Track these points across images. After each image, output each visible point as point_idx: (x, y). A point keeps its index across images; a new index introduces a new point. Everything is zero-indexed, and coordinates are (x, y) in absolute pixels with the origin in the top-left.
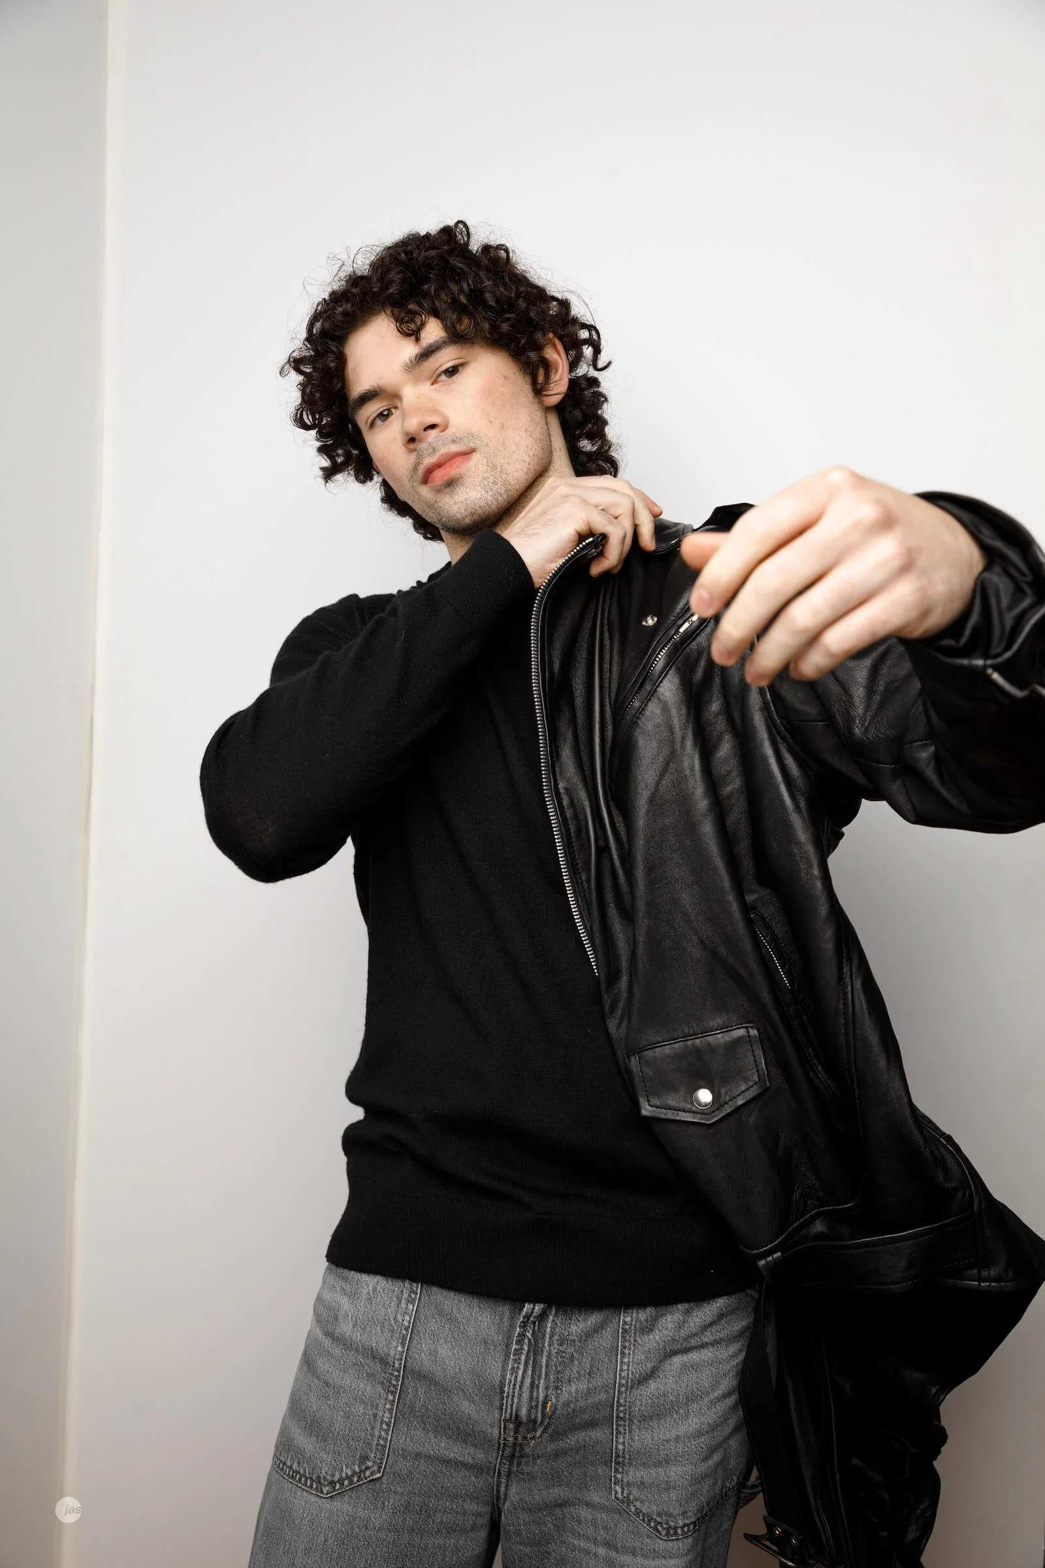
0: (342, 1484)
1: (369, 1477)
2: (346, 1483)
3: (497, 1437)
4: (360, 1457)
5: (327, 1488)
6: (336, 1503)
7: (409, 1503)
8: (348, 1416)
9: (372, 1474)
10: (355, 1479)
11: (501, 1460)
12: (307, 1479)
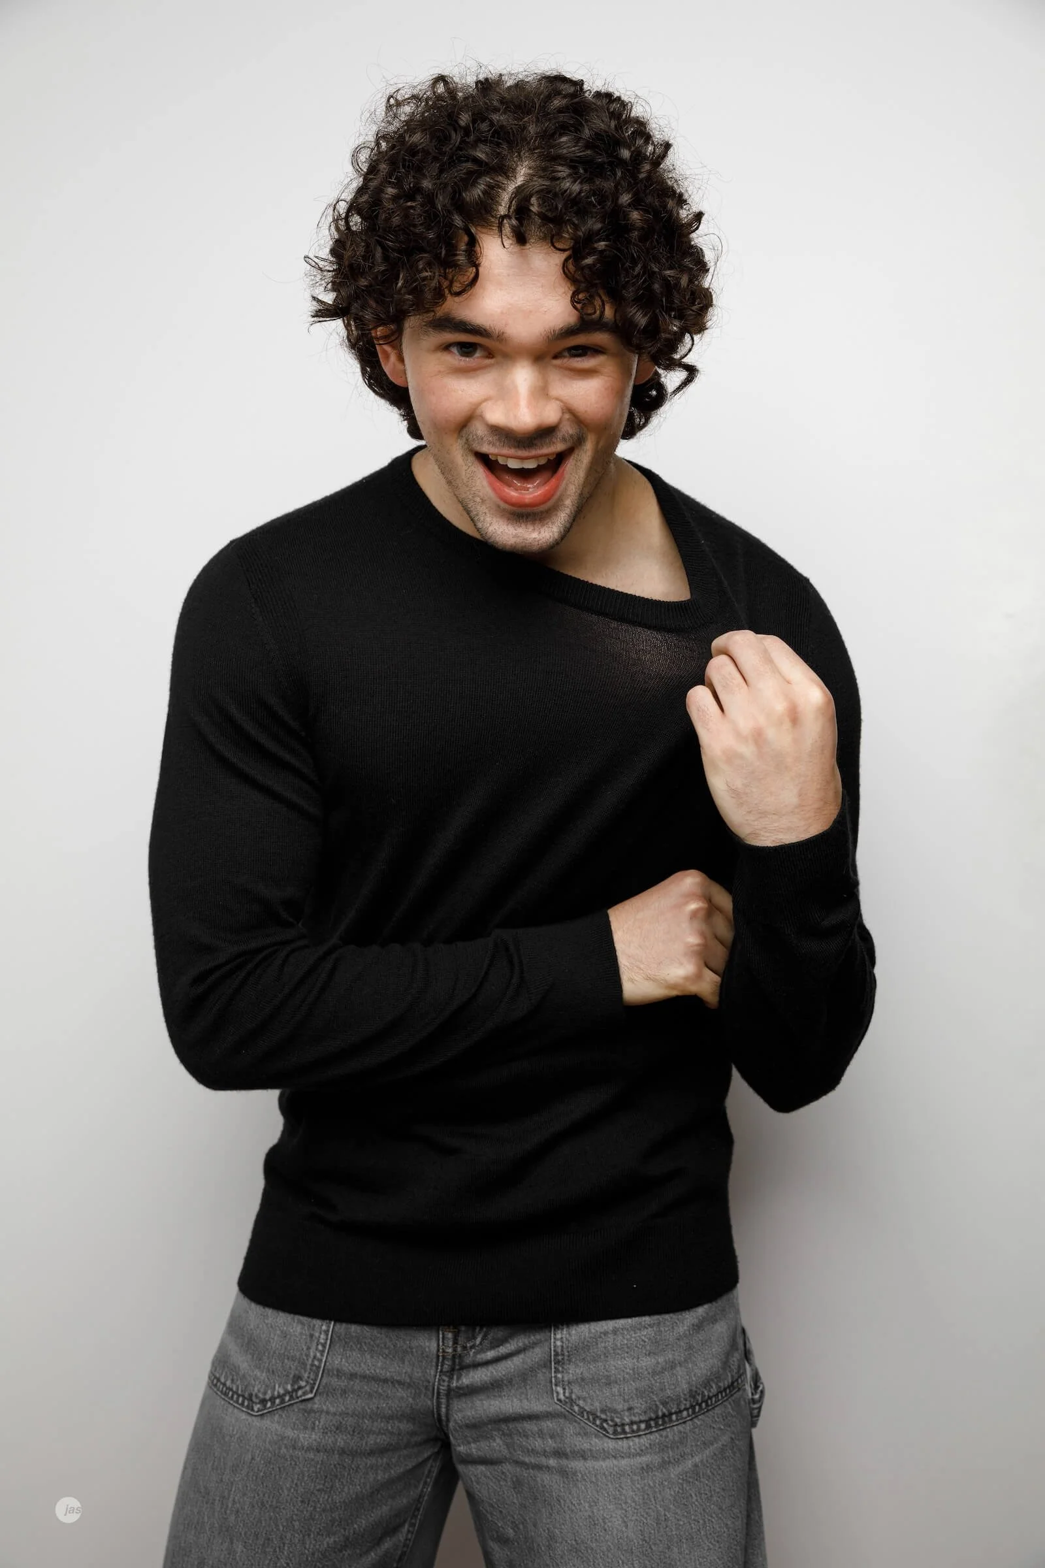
0: (273, 1403)
1: (301, 1396)
2: (277, 1401)
3: (435, 1351)
4: (294, 1376)
5: (258, 1406)
6: (267, 1422)
7: (341, 1423)
8: (285, 1335)
9: (305, 1394)
10: (287, 1398)
11: (440, 1376)
12: (239, 1396)
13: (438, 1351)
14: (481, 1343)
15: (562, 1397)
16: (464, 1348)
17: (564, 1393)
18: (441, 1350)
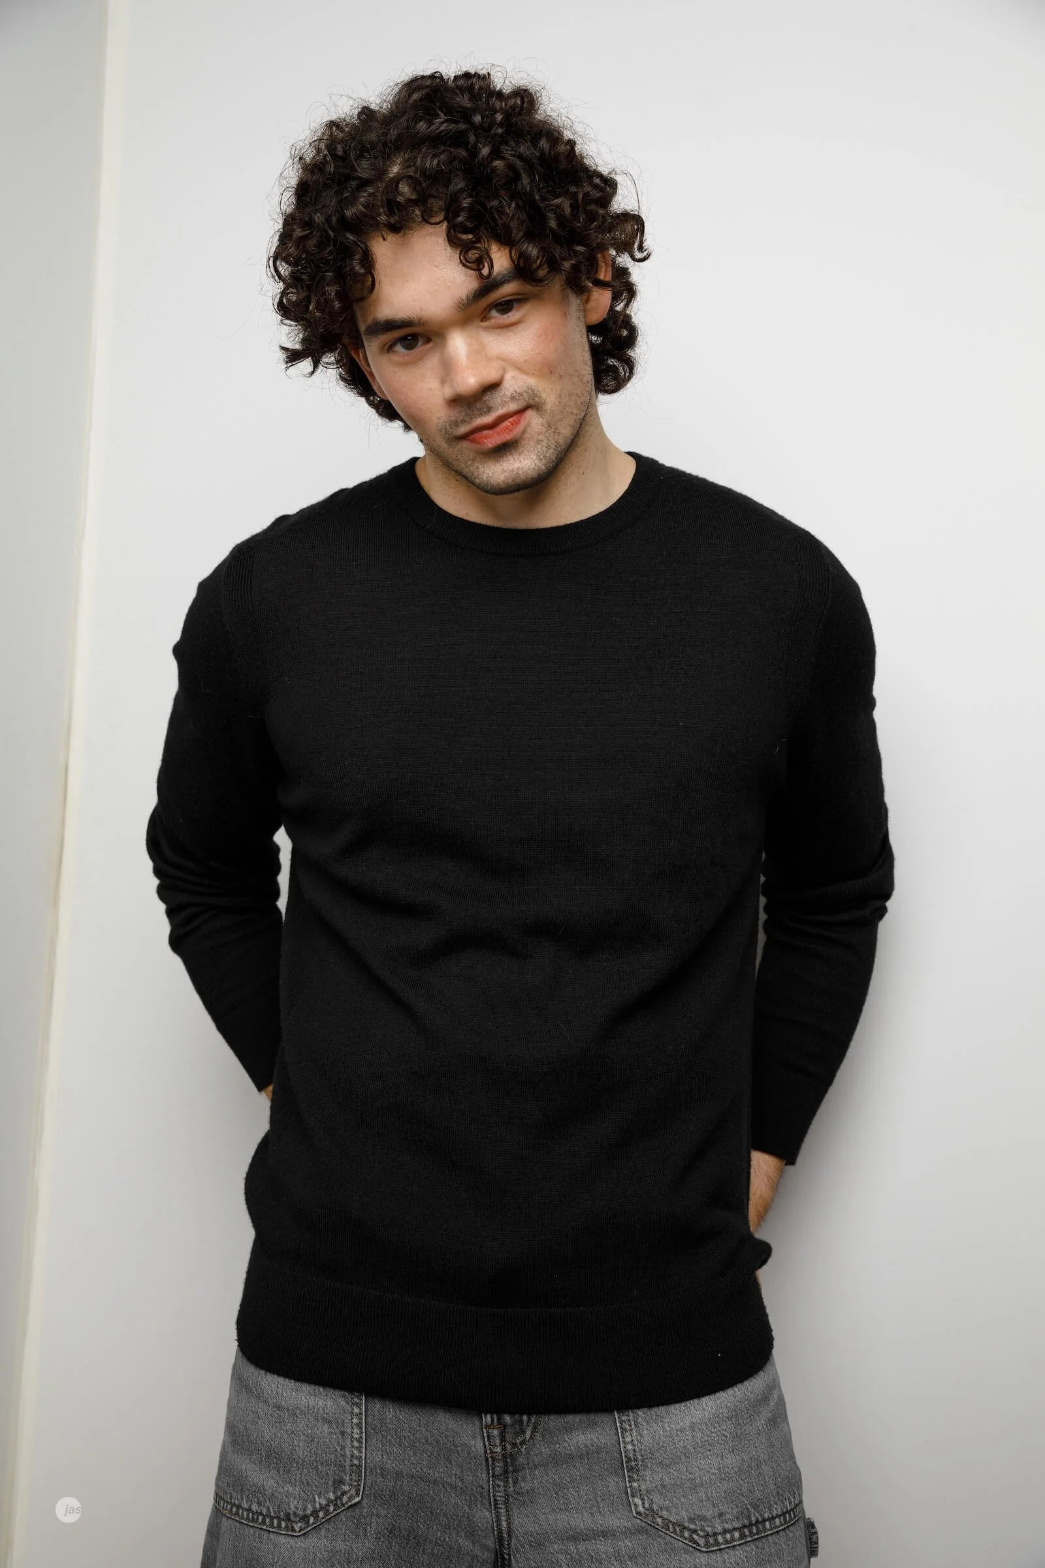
0: (316, 1517)
1: (347, 1503)
2: (321, 1514)
4: (334, 1482)
5: (299, 1525)
6: (312, 1540)
8: (311, 1439)
9: (350, 1499)
10: (331, 1508)
11: (493, 1481)
12: (272, 1518)
13: (486, 1452)
14: (531, 1438)
15: (641, 1509)
16: (514, 1445)
17: (643, 1504)
18: (488, 1451)
